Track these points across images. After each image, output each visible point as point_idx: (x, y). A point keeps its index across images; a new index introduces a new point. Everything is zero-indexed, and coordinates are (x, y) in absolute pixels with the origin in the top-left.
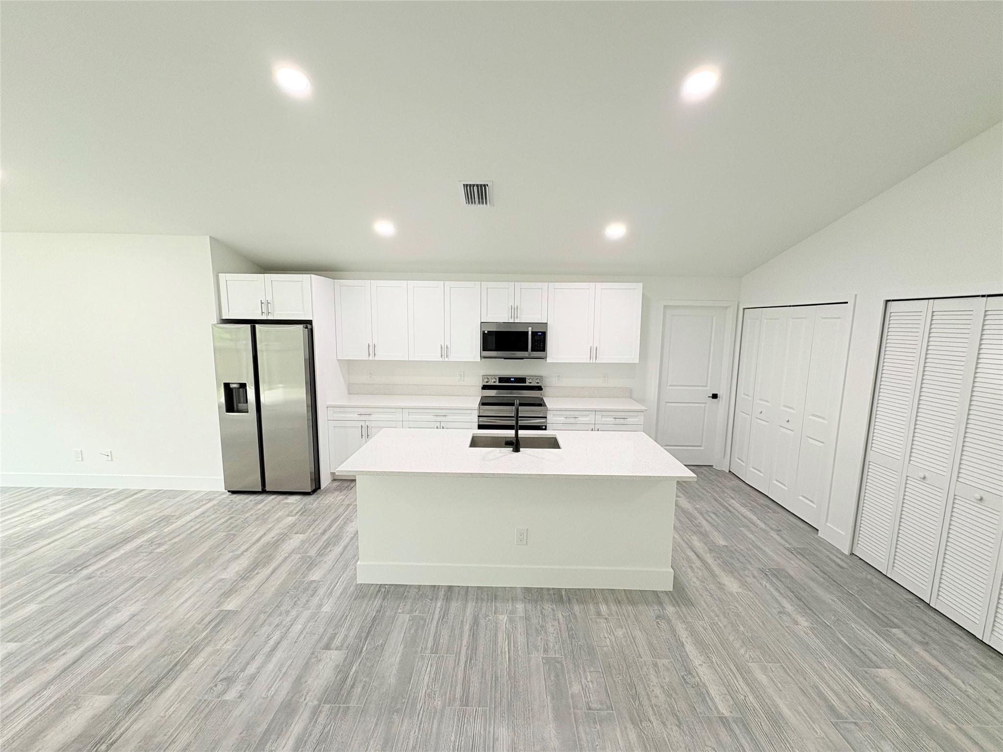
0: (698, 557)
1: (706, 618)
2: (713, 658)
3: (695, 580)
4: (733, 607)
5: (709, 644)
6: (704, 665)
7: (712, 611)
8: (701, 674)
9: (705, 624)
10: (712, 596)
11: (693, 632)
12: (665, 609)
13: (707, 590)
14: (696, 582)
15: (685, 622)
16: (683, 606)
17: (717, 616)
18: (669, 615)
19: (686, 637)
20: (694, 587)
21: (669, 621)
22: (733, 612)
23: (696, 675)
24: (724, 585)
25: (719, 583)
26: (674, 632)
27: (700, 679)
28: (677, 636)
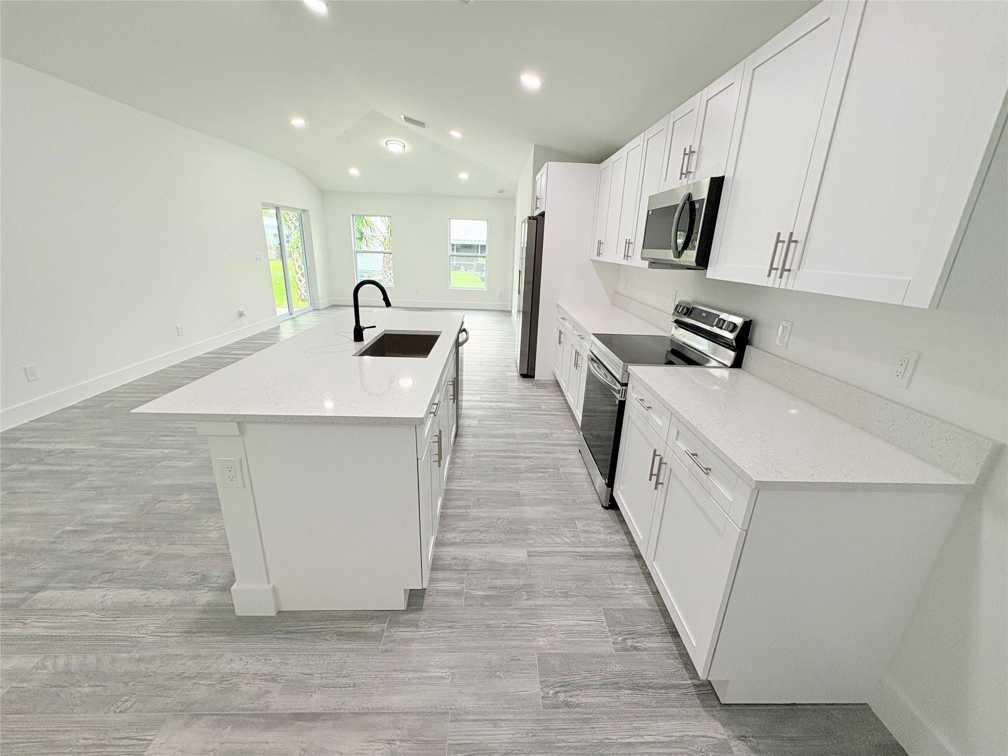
0: (298, 716)
1: (151, 639)
2: (96, 616)
3: (237, 666)
4: (129, 704)
5: (115, 620)
6: (101, 600)
7: (153, 659)
8: (96, 591)
9: (144, 631)
10: (181, 676)
11: (148, 609)
12: (209, 591)
13: (198, 676)
14: (229, 667)
15: (171, 606)
16: (196, 616)
17: (140, 660)
18: (196, 592)
19: (149, 598)
20: (221, 656)
21: (189, 587)
22: (122, 695)
23: (101, 585)
24: (187, 725)
25: (197, 716)
26: (169, 587)
27: (92, 588)
28: (161, 588)
